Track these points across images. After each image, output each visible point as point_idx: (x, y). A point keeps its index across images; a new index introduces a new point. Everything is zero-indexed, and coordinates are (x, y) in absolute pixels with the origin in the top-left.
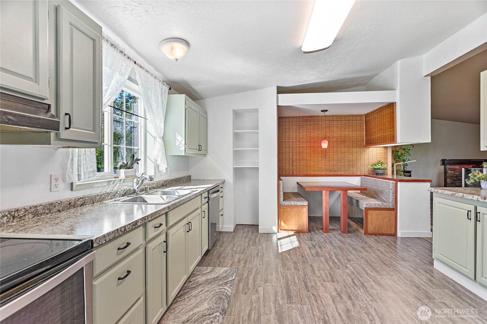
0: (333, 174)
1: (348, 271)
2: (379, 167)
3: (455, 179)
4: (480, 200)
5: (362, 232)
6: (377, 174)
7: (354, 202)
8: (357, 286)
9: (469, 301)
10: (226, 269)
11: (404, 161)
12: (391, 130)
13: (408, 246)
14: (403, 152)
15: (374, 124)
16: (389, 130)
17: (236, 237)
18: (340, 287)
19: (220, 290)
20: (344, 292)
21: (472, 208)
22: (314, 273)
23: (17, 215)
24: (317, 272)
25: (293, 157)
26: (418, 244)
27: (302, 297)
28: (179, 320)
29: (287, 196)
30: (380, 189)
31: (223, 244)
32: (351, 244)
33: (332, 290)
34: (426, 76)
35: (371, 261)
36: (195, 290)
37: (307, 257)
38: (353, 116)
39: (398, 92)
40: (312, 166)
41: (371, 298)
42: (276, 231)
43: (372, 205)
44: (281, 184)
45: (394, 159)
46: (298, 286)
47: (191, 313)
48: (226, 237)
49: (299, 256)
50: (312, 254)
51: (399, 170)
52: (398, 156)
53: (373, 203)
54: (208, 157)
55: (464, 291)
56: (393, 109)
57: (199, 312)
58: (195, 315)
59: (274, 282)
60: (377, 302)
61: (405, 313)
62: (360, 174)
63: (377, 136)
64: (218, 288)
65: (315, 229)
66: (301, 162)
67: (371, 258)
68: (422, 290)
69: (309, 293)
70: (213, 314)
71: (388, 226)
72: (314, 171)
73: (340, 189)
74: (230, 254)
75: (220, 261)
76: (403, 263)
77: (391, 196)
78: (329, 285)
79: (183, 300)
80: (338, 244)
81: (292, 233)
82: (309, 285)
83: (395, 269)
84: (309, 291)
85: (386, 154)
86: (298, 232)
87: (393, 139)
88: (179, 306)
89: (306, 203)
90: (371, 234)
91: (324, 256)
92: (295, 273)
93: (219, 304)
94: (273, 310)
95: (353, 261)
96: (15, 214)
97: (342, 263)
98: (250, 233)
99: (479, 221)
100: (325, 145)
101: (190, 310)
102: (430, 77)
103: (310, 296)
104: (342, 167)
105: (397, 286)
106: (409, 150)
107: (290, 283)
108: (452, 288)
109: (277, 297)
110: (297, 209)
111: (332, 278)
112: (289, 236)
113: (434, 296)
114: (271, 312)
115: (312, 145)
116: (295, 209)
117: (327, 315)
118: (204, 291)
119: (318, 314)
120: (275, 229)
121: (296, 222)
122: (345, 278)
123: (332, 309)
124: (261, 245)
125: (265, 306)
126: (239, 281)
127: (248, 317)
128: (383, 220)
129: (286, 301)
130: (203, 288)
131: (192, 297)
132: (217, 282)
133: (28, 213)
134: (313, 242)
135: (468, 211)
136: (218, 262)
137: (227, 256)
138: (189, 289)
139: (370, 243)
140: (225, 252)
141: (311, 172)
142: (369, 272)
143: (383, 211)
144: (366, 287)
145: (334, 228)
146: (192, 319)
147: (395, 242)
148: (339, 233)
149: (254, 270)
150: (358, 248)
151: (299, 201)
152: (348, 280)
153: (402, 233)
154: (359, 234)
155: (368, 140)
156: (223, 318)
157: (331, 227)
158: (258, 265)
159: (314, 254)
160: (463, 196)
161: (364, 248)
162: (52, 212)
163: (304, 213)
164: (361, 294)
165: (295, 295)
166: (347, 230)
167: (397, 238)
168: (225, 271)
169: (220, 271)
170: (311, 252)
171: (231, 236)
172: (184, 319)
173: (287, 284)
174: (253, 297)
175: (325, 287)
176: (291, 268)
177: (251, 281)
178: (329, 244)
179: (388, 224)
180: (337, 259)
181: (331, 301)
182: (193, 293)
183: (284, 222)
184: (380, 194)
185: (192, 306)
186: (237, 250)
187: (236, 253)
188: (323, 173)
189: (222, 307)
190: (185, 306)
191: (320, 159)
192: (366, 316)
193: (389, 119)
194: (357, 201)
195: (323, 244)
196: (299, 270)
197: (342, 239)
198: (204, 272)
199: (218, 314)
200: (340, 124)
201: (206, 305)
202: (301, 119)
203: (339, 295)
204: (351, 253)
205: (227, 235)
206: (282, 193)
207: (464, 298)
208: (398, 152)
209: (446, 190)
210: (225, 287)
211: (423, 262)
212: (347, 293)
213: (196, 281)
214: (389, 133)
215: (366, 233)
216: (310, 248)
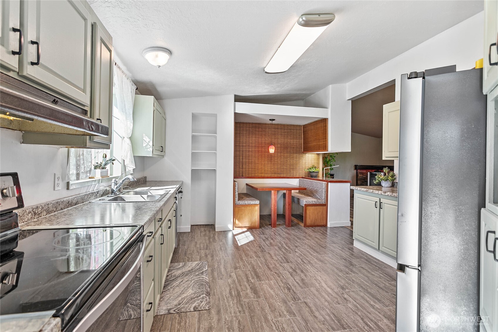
0: (277, 176)
1: (297, 254)
2: (313, 170)
3: (363, 181)
4: (382, 194)
5: (302, 225)
6: (312, 176)
7: (296, 200)
8: (306, 263)
9: (375, 264)
10: (197, 262)
11: (331, 166)
12: (324, 140)
13: (336, 233)
14: (330, 158)
15: (311, 134)
16: (323, 140)
17: (194, 236)
18: (294, 266)
19: (198, 279)
20: (297, 269)
21: (378, 200)
22: (273, 259)
23: (37, 212)
24: (274, 257)
25: (243, 160)
26: (342, 231)
27: (267, 275)
28: (171, 305)
29: (241, 196)
30: (315, 189)
31: (185, 243)
32: (295, 235)
33: (289, 268)
34: (348, 100)
35: (312, 246)
36: (175, 282)
37: (264, 247)
38: (294, 125)
39: (329, 110)
40: (260, 169)
41: (317, 270)
42: (231, 229)
43: (310, 202)
44: (237, 185)
45: (324, 164)
46: (263, 269)
47: (180, 298)
48: (184, 236)
49: (257, 247)
50: (267, 245)
51: (328, 173)
52: (327, 162)
53: (310, 200)
54: (166, 158)
55: (372, 259)
56: (326, 123)
57: (187, 296)
58: (184, 299)
59: (242, 268)
60: (321, 272)
61: (339, 276)
62: (299, 176)
63: (312, 144)
64: (196, 278)
65: (264, 225)
66: (250, 165)
67: (312, 243)
68: (348, 261)
69: (272, 272)
70: (200, 296)
71: (321, 219)
72: (261, 173)
73: (286, 189)
74: (195, 251)
75: (188, 257)
76: (334, 245)
77: (324, 194)
78: (285, 265)
79: (167, 290)
80: (286, 235)
81: (245, 229)
82: (271, 267)
83: (329, 250)
84: (272, 271)
85: (318, 159)
86: (251, 229)
87: (325, 147)
88: (166, 295)
89: (258, 202)
90: (309, 226)
91: (277, 245)
92: (258, 260)
93: (202, 288)
94: (248, 287)
95: (300, 247)
96: (36, 211)
97: (291, 249)
98: (207, 232)
99: (382, 208)
100: (272, 150)
101: (178, 296)
102: (351, 101)
103: (273, 274)
104: (284, 170)
105: (332, 260)
106: (335, 157)
107: (255, 267)
108: (365, 257)
109: (248, 278)
110: (250, 208)
111: (287, 260)
112: (243, 232)
113: (355, 263)
114: (247, 288)
115: (260, 149)
116: (248, 208)
117: (289, 285)
118: (184, 282)
119: (283, 285)
120: (230, 226)
121: (249, 220)
122: (296, 259)
123: (291, 281)
124: (221, 241)
125: (241, 286)
126: (213, 271)
127: (230, 294)
128: (318, 214)
129: (256, 280)
130: (183, 279)
131: (175, 287)
132: (193, 273)
133: (44, 210)
134: (265, 236)
135: (376, 202)
136: (187, 258)
137: (193, 252)
138: (169, 282)
139: (309, 233)
140: (189, 249)
141: (259, 175)
142: (312, 253)
143: (317, 207)
144: (312, 264)
145: (280, 223)
146: (182, 302)
147: (326, 231)
148: (285, 227)
149: (222, 261)
150: (301, 237)
151: (251, 200)
152: (299, 260)
153: (331, 224)
154: (300, 226)
155: (305, 147)
156: (209, 298)
157: (278, 223)
158: (225, 257)
159: (269, 245)
160: (373, 191)
161: (305, 237)
162: (57, 210)
163: (256, 211)
164: (309, 268)
165: (262, 275)
166: (291, 225)
167: (327, 228)
168: (197, 264)
169: (192, 265)
170: (265, 243)
171: (190, 236)
172: (175, 303)
173: (253, 268)
174: (228, 281)
175: (283, 267)
176: (253, 257)
177: (223, 270)
178: (279, 236)
179: (321, 217)
180: (287, 246)
181: (290, 275)
182: (175, 284)
183: (239, 220)
184: (315, 193)
185: (178, 293)
186: (200, 247)
187: (200, 250)
188: (269, 175)
189: (206, 290)
190: (172, 294)
191: (266, 162)
192: (315, 281)
193: (323, 131)
194: (298, 199)
195: (274, 236)
196: (260, 257)
197: (288, 231)
198: (177, 267)
199: (204, 295)
200: (283, 132)
201: (190, 291)
202: (251, 125)
203: (294, 271)
204: (297, 241)
205: (185, 235)
206: (237, 193)
207: (372, 263)
208: (326, 158)
209: (363, 188)
210: (202, 276)
211: (347, 243)
212: (300, 269)
213: (173, 275)
214: (323, 143)
215: (306, 226)
216: (264, 241)
